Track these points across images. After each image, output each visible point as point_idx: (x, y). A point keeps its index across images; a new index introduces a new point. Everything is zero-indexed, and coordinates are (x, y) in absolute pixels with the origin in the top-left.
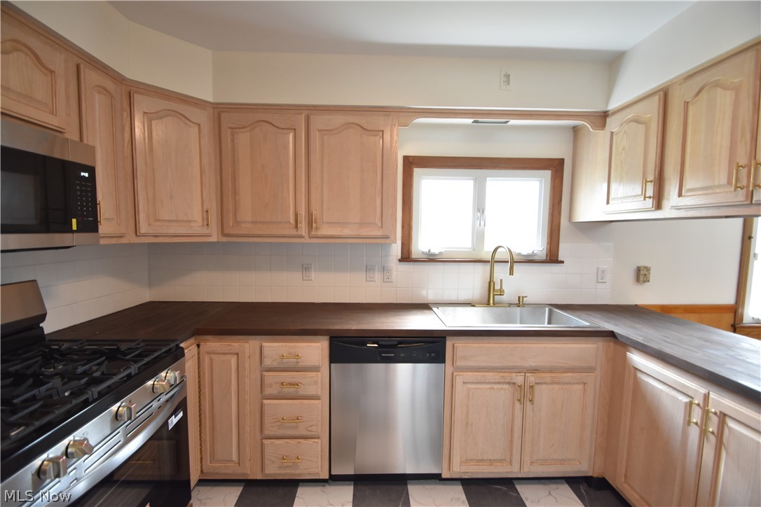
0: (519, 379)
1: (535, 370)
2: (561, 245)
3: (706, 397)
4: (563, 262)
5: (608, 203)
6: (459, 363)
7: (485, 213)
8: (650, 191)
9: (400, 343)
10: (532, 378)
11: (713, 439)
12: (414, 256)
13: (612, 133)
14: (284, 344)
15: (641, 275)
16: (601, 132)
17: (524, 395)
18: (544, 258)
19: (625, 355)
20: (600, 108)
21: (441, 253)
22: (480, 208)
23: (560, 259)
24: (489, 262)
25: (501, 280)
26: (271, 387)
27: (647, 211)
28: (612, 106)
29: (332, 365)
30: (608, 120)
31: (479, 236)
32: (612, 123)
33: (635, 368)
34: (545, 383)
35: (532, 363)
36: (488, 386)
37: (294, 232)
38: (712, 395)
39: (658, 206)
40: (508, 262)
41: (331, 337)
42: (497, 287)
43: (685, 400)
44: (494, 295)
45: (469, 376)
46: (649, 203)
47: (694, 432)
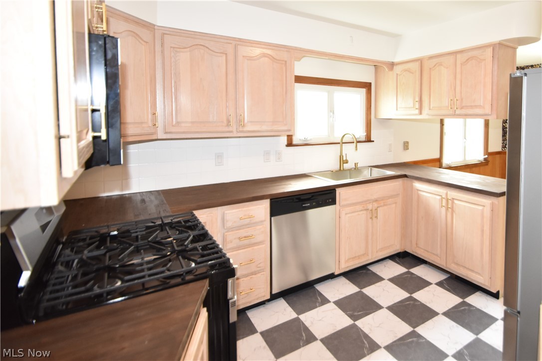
0: (370, 207)
1: (376, 201)
2: (372, 131)
3: (447, 194)
4: (373, 141)
5: (397, 110)
6: (343, 203)
7: (335, 112)
8: (417, 106)
9: (312, 196)
10: (376, 205)
11: (450, 210)
12: (294, 142)
13: (397, 74)
14: (240, 209)
15: (406, 146)
16: (391, 72)
17: (373, 214)
18: (364, 139)
19: (412, 185)
20: (391, 60)
21: (311, 139)
22: (331, 110)
23: (372, 140)
24: (339, 143)
25: (346, 154)
26: (231, 242)
27: (416, 115)
28: (396, 60)
29: (272, 218)
30: (395, 67)
31: (332, 128)
32: (397, 69)
33: (418, 190)
34: (381, 206)
35: (375, 197)
36: (357, 213)
37: (227, 129)
38: (449, 193)
39: (421, 113)
40: (354, 142)
41: (271, 200)
42: (344, 159)
43: (439, 197)
44: (343, 163)
45: (348, 210)
46: (417, 112)
47: (444, 209)
